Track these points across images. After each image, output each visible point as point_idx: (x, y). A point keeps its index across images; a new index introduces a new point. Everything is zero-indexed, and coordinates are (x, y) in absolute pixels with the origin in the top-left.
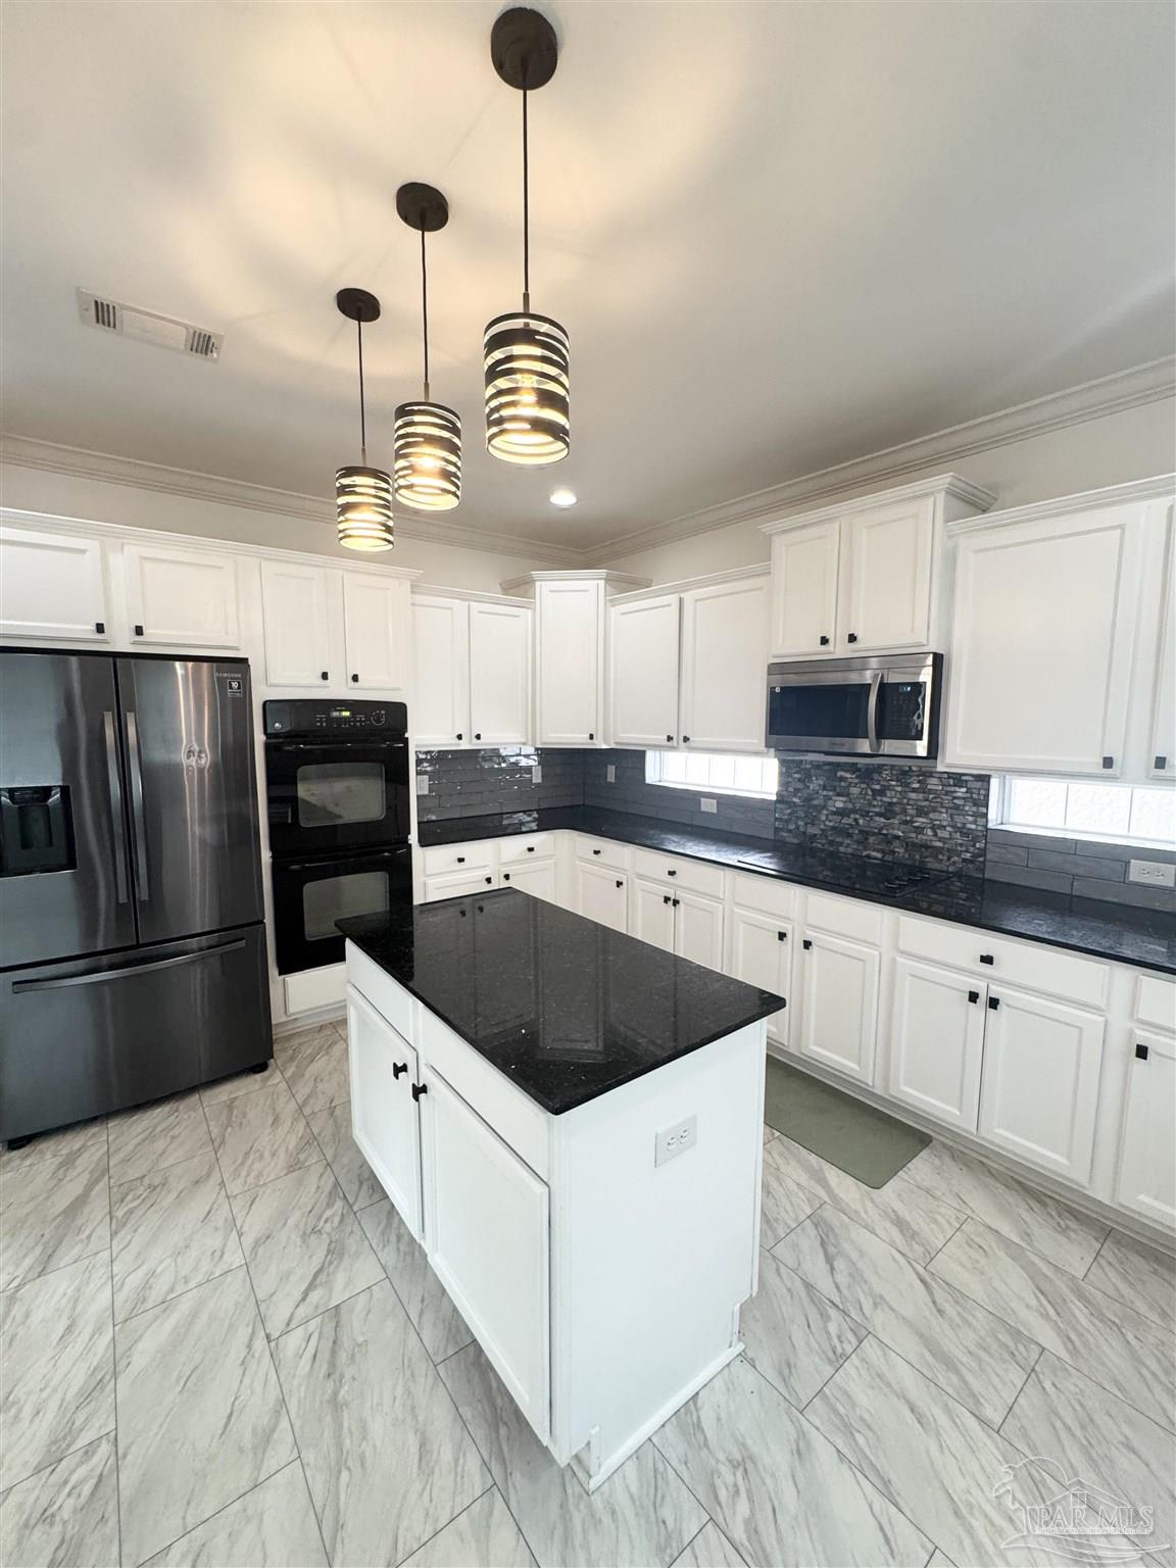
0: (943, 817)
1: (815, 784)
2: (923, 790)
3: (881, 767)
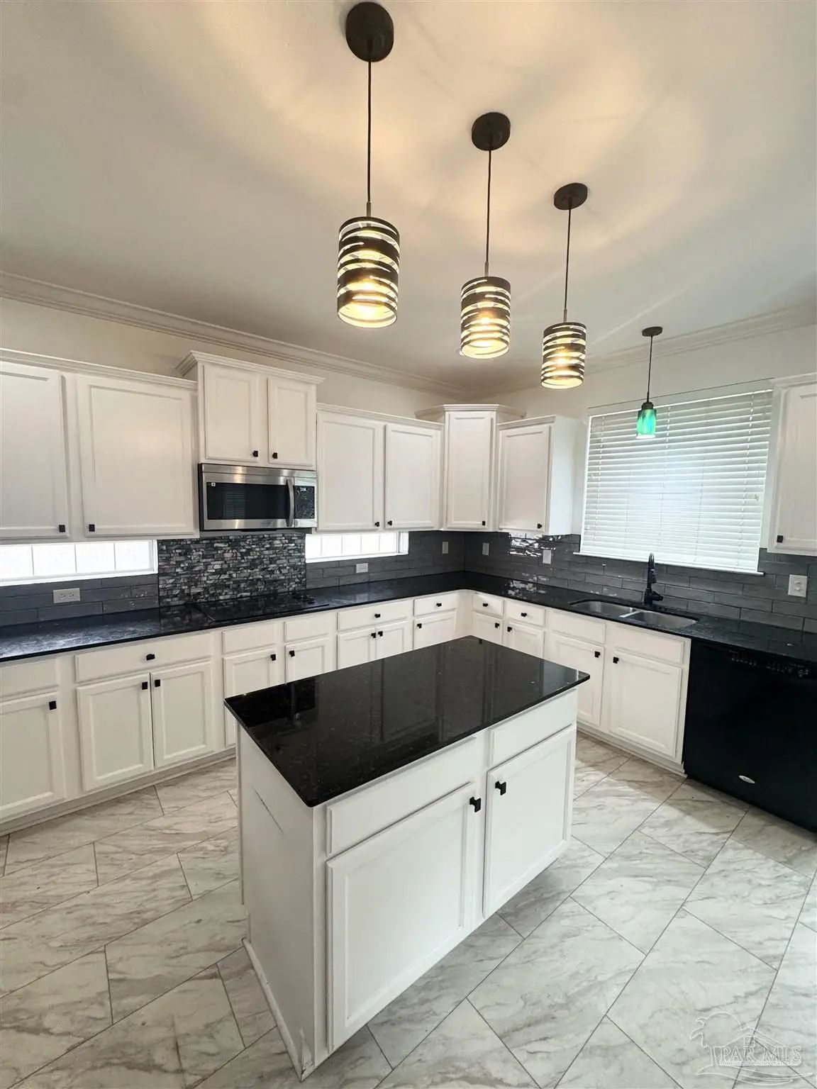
3: (244, 539)
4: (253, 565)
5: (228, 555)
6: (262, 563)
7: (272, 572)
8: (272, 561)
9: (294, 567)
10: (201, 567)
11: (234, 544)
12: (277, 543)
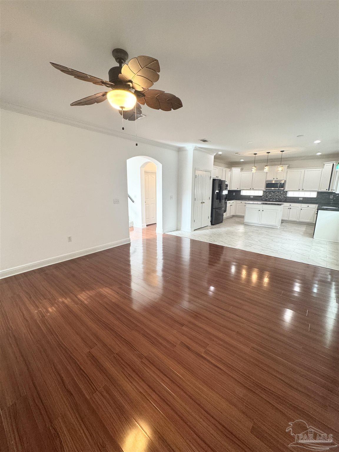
0: (282, 196)
1: (267, 194)
2: (280, 193)
3: (276, 191)
4: (276, 196)
5: (273, 194)
6: (278, 196)
7: (280, 197)
8: (280, 195)
9: (284, 197)
10: (268, 195)
11: (274, 192)
12: (281, 193)
